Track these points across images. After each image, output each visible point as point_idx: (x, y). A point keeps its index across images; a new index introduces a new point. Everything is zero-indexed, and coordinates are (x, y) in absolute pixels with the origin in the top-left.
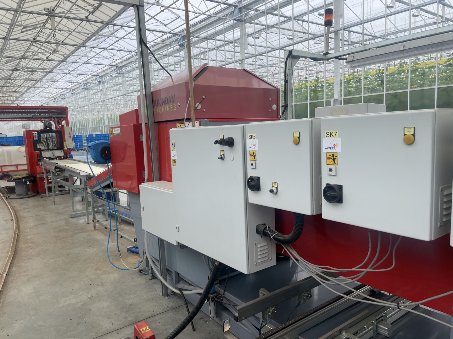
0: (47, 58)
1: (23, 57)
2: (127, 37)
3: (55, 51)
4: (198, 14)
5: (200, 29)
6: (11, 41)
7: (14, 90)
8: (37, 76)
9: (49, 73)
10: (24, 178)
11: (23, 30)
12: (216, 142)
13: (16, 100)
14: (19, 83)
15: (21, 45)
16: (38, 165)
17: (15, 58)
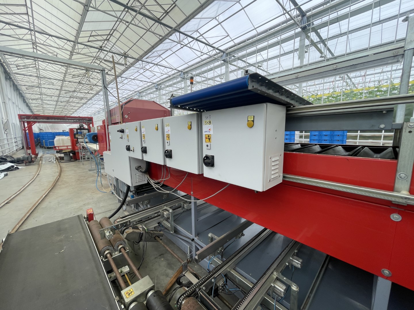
0: (88, 92)
1: (74, 91)
2: (128, 83)
3: (92, 89)
4: (163, 74)
5: (165, 81)
6: (66, 82)
7: (71, 108)
8: (83, 101)
9: (89, 100)
10: (69, 152)
11: (73, 77)
12: (118, 131)
13: (73, 113)
14: (74, 104)
15: (72, 85)
16: (76, 146)
17: (70, 91)
